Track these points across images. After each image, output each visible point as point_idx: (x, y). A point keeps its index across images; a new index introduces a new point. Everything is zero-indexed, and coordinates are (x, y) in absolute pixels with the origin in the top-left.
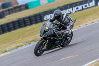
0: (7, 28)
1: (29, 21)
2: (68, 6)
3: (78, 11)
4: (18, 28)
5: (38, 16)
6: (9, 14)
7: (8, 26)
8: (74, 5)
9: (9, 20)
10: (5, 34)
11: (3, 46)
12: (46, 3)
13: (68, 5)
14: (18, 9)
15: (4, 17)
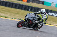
6: (33, 2)
9: (31, 5)
10: (25, 11)
11: (21, 16)
14: (38, 2)
15: (29, 2)
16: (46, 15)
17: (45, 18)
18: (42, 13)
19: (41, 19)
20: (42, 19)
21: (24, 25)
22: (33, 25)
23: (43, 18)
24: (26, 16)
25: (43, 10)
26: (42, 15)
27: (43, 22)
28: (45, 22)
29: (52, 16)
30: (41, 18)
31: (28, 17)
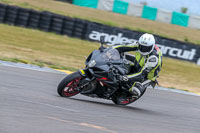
0: (15, 16)
1: (60, 25)
4: (34, 27)
5: (82, 26)
7: (18, 15)
9: (27, 4)
12: (108, 8)
16: (158, 56)
17: (153, 65)
18: (144, 49)
19: (140, 67)
20: (144, 68)
22: (112, 89)
23: (146, 65)
24: (88, 60)
25: (148, 39)
26: (142, 56)
27: (146, 78)
28: (154, 79)
30: (141, 64)
31: (97, 63)
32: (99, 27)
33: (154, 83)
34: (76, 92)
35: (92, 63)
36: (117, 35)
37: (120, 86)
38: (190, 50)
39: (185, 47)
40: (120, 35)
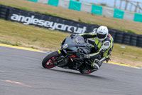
2: (50, 18)
3: (60, 30)
8: (58, 20)
13: (50, 16)
16: (110, 41)
17: (107, 47)
21: (58, 63)
22: (79, 63)
23: (102, 48)
28: (107, 57)
29: (20, 22)
31: (69, 46)
32: (18, 11)
33: (107, 59)
34: (54, 65)
35: (66, 46)
36: (30, 17)
37: (84, 62)
38: (82, 28)
39: (78, 25)
40: (33, 17)
